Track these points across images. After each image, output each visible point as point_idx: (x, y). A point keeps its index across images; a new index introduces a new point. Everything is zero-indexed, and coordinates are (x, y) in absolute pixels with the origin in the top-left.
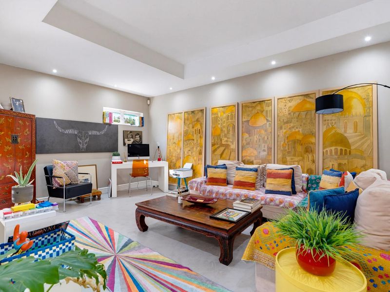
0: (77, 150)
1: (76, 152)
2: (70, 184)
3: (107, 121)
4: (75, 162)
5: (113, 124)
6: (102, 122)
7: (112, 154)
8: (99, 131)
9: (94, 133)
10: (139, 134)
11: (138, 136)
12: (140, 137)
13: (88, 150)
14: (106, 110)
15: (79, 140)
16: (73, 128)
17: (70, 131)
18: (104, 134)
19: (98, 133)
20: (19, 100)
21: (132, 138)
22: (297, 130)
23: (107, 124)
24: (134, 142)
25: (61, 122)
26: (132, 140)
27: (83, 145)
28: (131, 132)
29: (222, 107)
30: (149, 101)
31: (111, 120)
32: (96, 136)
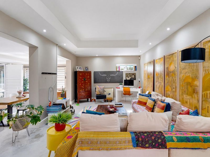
0: (106, 82)
1: (106, 83)
2: (100, 94)
3: (118, 70)
4: (103, 87)
5: (120, 71)
6: (116, 71)
7: (119, 84)
8: (115, 74)
9: (113, 75)
10: (134, 75)
11: (133, 75)
12: (134, 76)
13: (110, 82)
14: (118, 65)
15: (107, 78)
16: (105, 74)
17: (104, 75)
18: (116, 76)
19: (114, 75)
20: (87, 67)
21: (130, 76)
22: (189, 75)
23: (118, 71)
24: (131, 78)
25: (101, 72)
26: (130, 78)
27: (108, 80)
28: (129, 74)
29: (159, 59)
30: (139, 57)
31: (119, 69)
32: (113, 76)
